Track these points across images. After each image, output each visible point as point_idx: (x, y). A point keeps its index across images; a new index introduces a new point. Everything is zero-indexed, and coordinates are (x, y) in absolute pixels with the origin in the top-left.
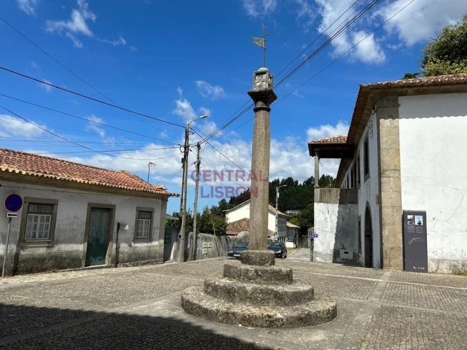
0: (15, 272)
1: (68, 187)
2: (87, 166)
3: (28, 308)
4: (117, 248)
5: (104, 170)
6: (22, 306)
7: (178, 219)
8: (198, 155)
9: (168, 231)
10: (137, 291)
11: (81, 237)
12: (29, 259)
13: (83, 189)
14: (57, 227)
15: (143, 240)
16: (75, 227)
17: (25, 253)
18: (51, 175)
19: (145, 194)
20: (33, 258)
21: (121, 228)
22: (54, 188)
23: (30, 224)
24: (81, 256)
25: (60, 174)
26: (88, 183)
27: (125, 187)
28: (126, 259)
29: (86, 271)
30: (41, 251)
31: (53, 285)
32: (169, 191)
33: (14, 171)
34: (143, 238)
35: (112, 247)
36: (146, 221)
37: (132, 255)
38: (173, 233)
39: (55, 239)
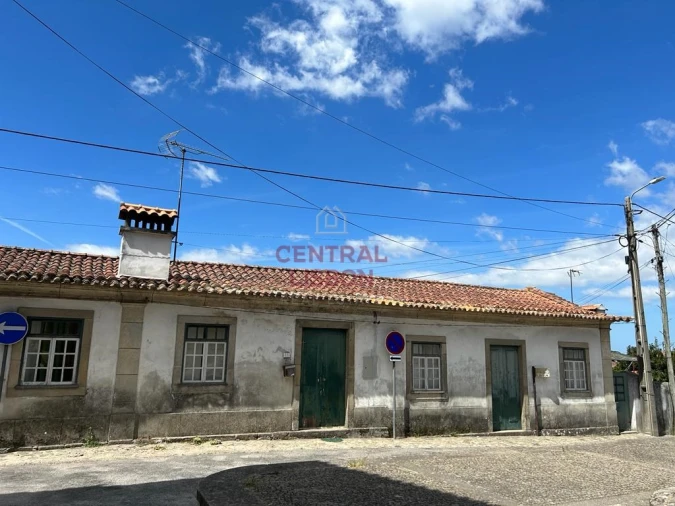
0: (407, 432)
1: (456, 319)
2: (477, 287)
3: (417, 488)
4: (537, 406)
5: (503, 289)
6: (410, 484)
7: (635, 359)
8: (657, 247)
9: (620, 381)
10: (570, 483)
11: (482, 387)
12: (421, 415)
13: (475, 320)
14: (448, 373)
15: (577, 394)
16: (472, 373)
17: (415, 408)
18: (432, 305)
19: (570, 321)
20: (426, 416)
21: (538, 374)
22: (439, 322)
23: (417, 369)
24: (486, 414)
25: (443, 302)
26: (481, 311)
27: (536, 313)
28: (553, 423)
29: (495, 438)
30: (434, 406)
31: (448, 457)
32: (610, 315)
33: (390, 304)
34: (576, 391)
35: (529, 404)
36: (577, 365)
37: (562, 417)
38: (630, 384)
39: (449, 391)
